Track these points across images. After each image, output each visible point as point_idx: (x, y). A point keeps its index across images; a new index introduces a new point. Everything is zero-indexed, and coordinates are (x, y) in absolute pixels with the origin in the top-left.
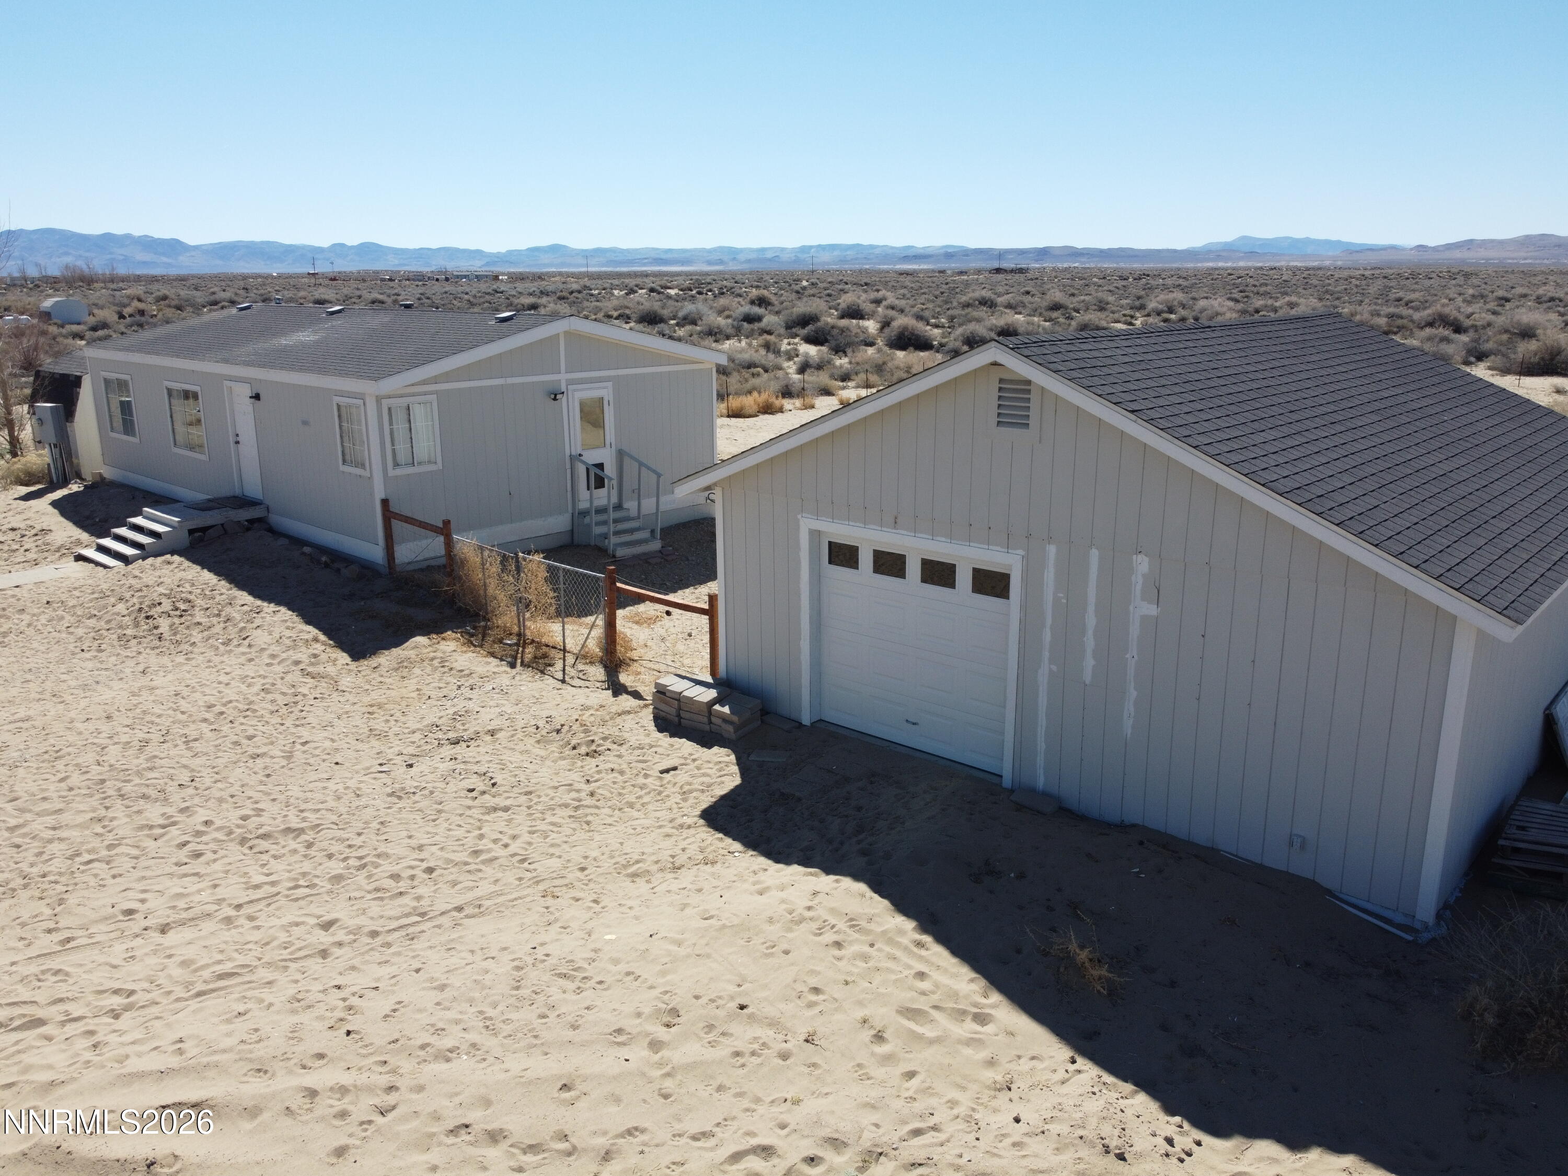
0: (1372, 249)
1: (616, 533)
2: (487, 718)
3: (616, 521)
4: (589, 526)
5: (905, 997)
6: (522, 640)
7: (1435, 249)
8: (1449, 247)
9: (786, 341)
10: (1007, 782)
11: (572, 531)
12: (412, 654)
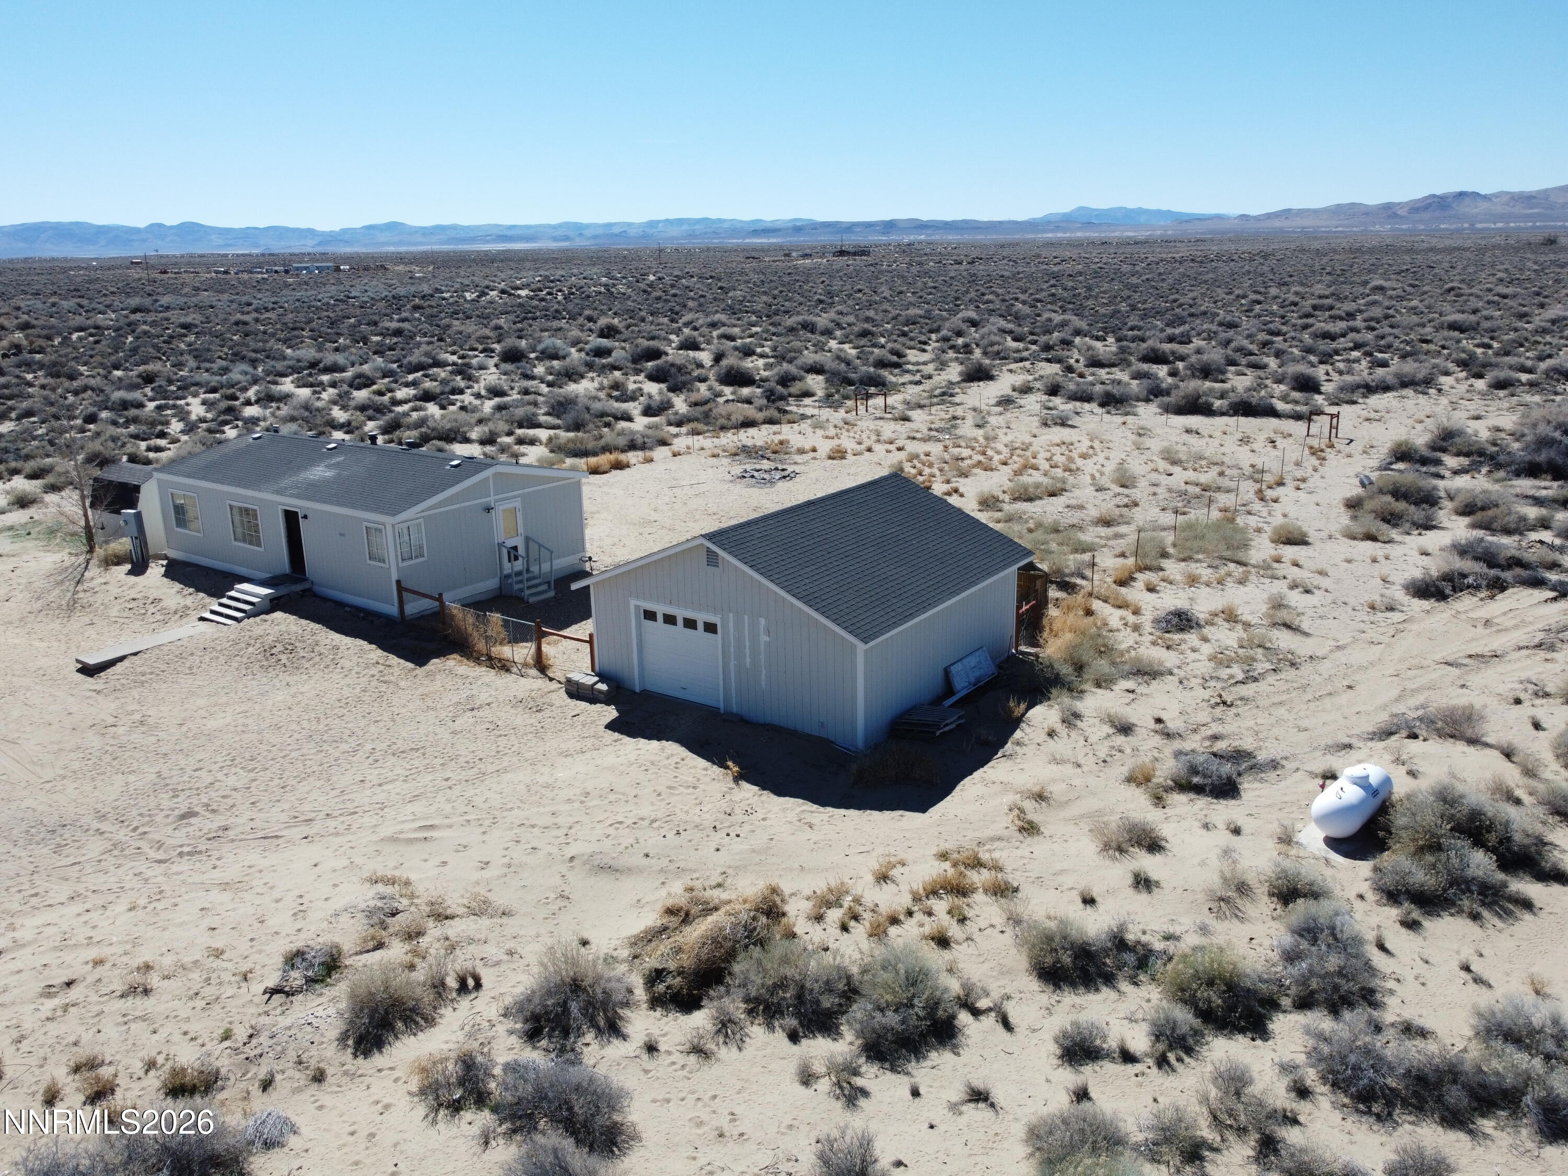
0: (1200, 219)
1: (529, 588)
2: (483, 697)
3: (528, 580)
4: (511, 584)
5: (670, 783)
6: (490, 658)
7: (1257, 218)
8: (1269, 216)
9: (632, 378)
10: (722, 711)
11: (500, 588)
12: (432, 667)
